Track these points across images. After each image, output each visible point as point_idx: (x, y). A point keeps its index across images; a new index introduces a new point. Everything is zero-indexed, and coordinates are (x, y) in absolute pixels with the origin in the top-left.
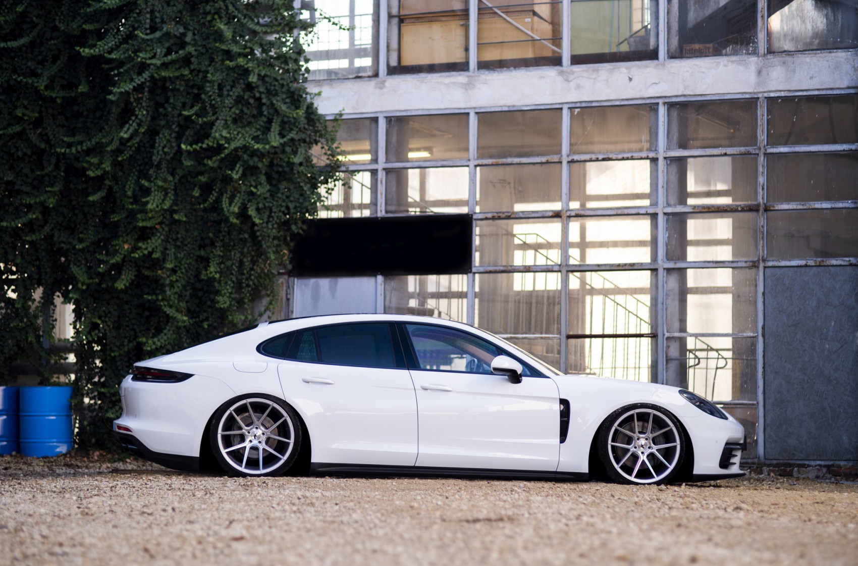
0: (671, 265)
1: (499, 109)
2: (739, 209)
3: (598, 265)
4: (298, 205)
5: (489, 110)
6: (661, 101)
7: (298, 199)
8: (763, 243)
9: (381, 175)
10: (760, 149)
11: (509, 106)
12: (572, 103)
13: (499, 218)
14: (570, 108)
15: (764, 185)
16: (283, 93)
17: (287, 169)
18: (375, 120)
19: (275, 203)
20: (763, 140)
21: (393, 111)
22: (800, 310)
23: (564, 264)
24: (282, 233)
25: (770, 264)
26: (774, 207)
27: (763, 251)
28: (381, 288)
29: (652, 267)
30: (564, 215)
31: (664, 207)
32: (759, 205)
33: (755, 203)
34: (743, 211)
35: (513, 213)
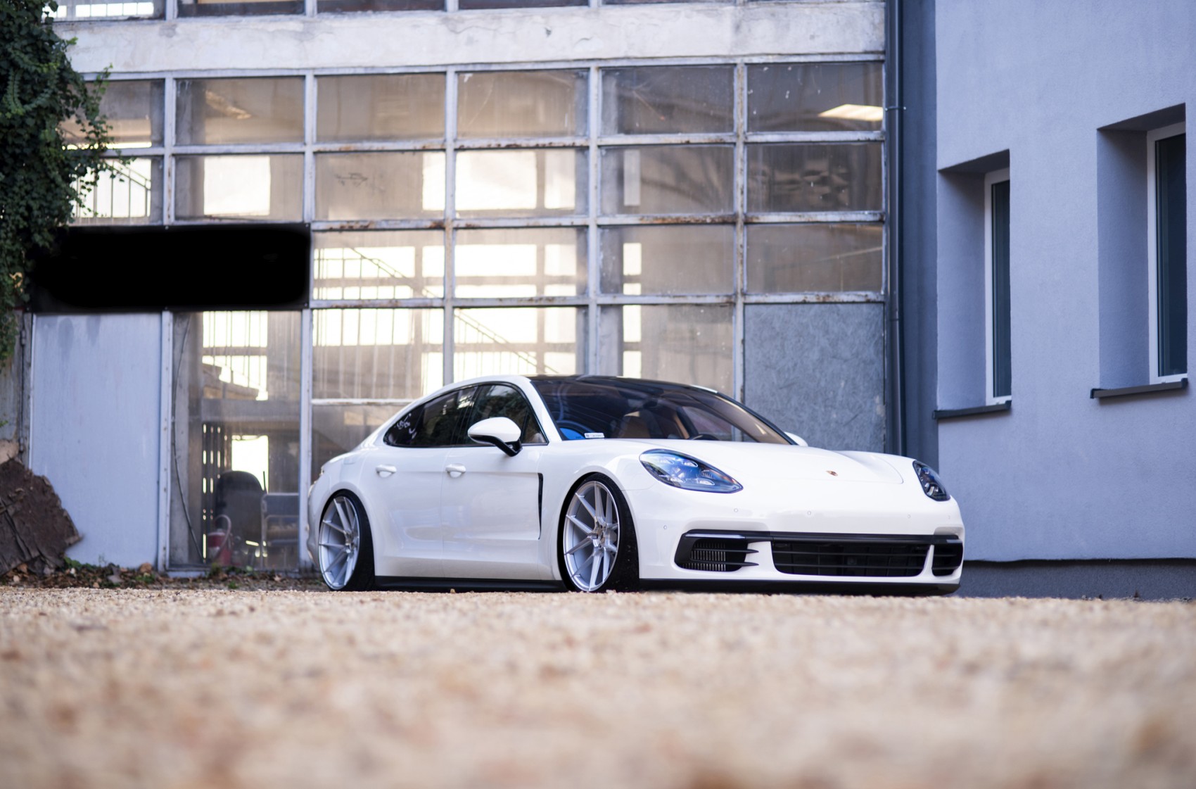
0: (608, 300)
1: (351, 71)
2: (708, 220)
3: (501, 300)
4: (45, 204)
5: (335, 72)
6: (593, 65)
7: (44, 196)
8: (742, 270)
9: (169, 164)
10: (738, 136)
11: (366, 68)
12: (462, 64)
13: (351, 229)
14: (458, 73)
15: (743, 187)
16: (22, 37)
17: (28, 151)
18: (159, 83)
19: (9, 201)
20: (743, 124)
21: (187, 71)
22: (796, 365)
23: (449, 297)
24: (17, 246)
25: (753, 299)
26: (757, 218)
27: (742, 281)
28: (168, 330)
29: (580, 302)
30: (449, 226)
31: (598, 217)
32: (736, 215)
33: (731, 213)
34: (713, 223)
35: (372, 222)
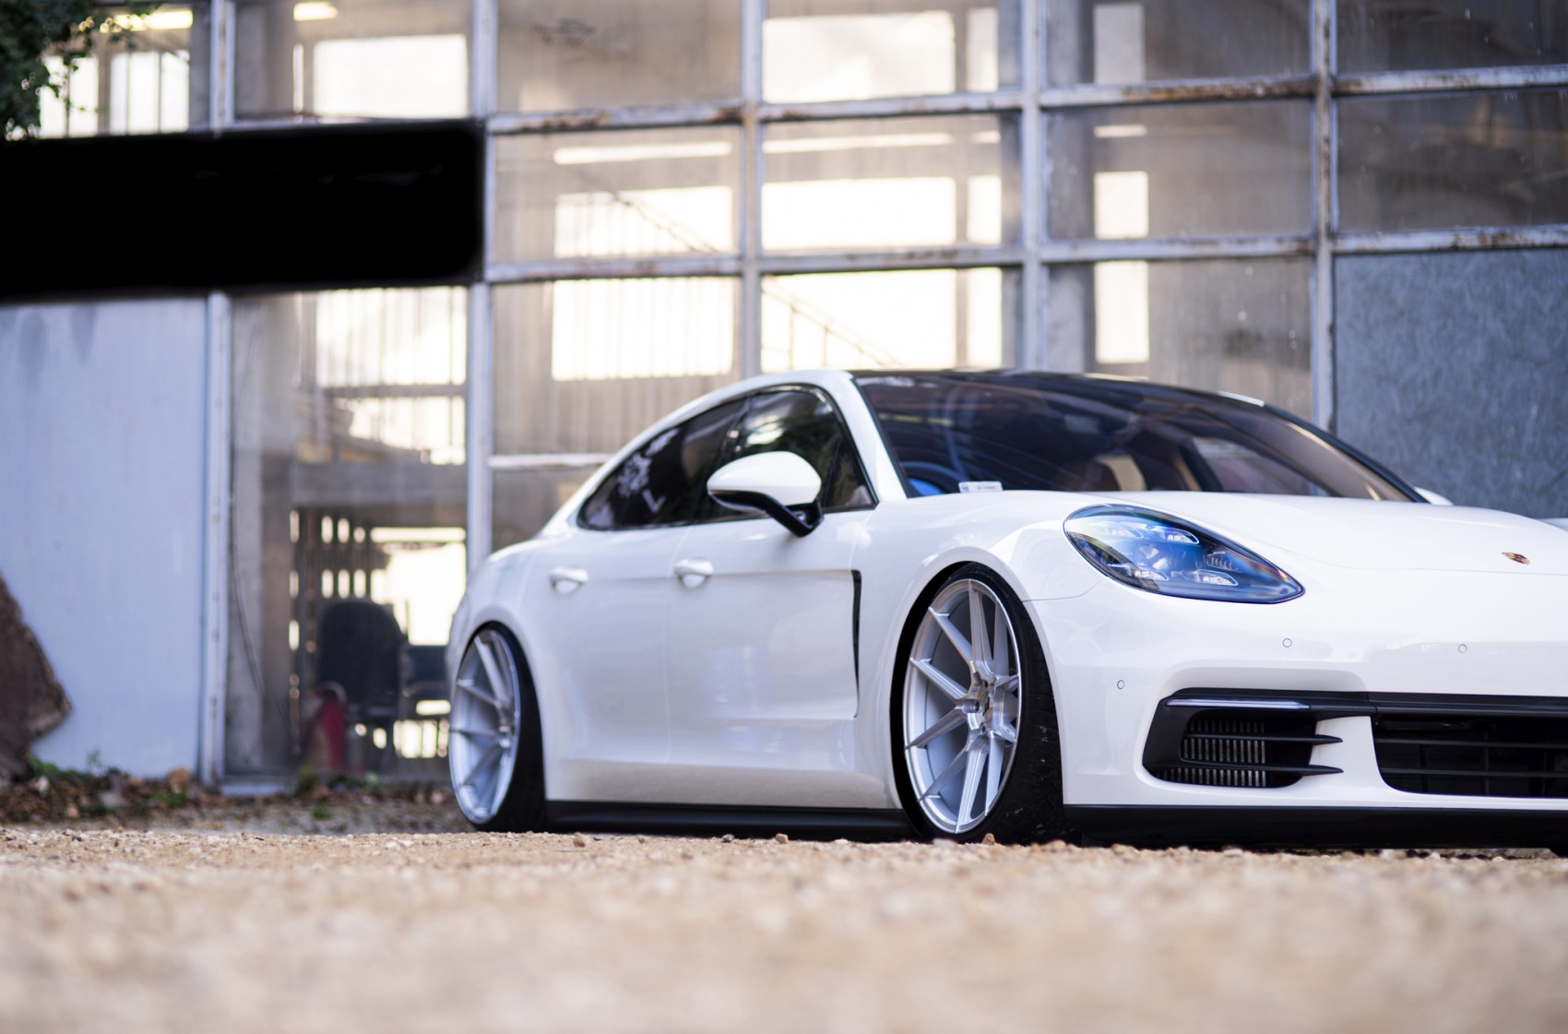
0: (1061, 252)
2: (1260, 91)
3: (852, 257)
8: (1329, 189)
13: (564, 128)
15: (1329, 22)
22: (1438, 374)
23: (749, 253)
25: (1351, 244)
26: (1358, 84)
27: (1329, 210)
28: (220, 329)
29: (1008, 258)
30: (752, 117)
31: (1041, 90)
32: (1315, 80)
33: (1304, 75)
34: (1270, 96)
35: (603, 114)
